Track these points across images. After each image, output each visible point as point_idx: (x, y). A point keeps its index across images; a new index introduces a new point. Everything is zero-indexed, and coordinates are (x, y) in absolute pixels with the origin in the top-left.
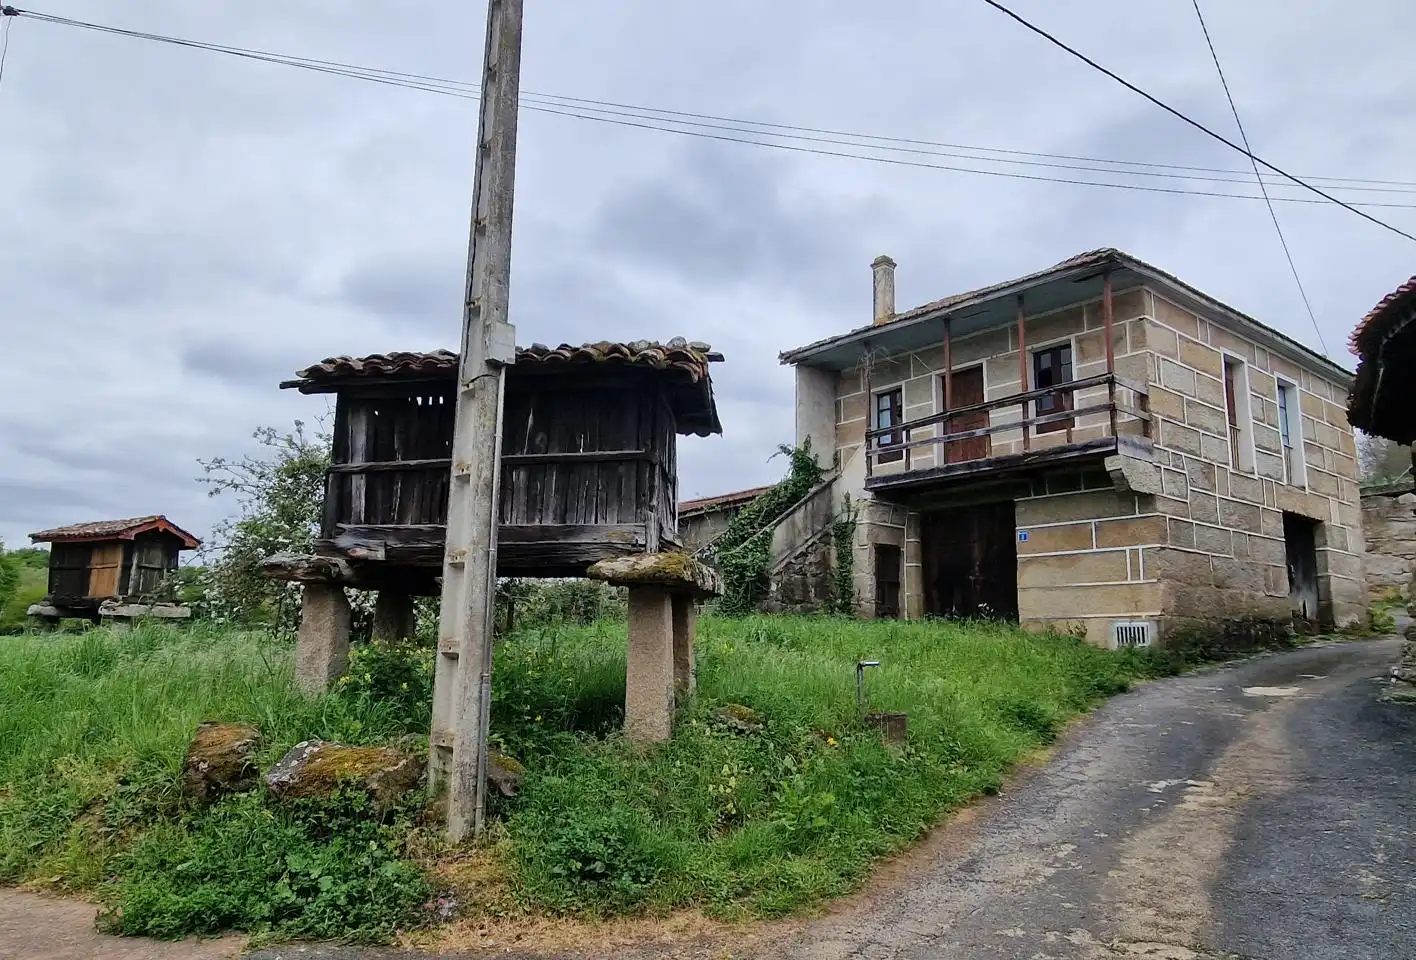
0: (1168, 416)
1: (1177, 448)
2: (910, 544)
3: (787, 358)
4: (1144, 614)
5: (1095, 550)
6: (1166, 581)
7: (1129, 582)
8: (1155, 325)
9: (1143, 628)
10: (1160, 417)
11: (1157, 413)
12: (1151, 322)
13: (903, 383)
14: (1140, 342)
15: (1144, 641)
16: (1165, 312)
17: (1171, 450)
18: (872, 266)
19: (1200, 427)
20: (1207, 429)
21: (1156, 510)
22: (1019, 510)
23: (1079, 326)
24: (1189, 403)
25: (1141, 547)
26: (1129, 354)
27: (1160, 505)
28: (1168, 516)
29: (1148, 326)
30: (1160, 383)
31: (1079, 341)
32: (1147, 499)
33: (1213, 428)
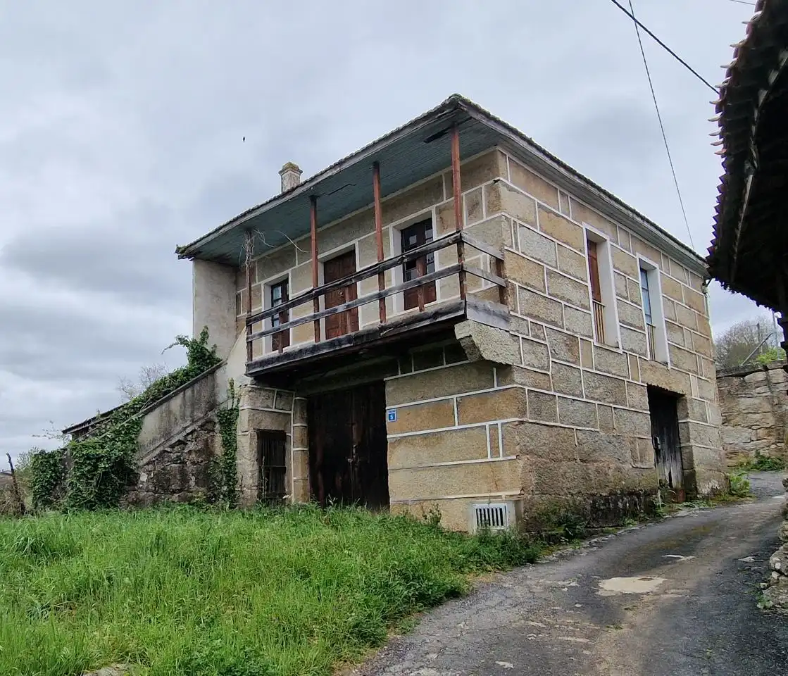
0: (526, 284)
1: (537, 317)
2: (296, 429)
3: (184, 253)
4: (503, 494)
5: (457, 427)
6: (525, 458)
7: (489, 459)
8: (511, 190)
9: (501, 510)
10: (517, 284)
11: (514, 279)
12: (506, 186)
13: (289, 271)
14: (494, 206)
15: (502, 524)
16: (522, 177)
17: (530, 320)
18: (280, 172)
19: (562, 298)
20: (568, 301)
21: (513, 381)
22: (388, 389)
23: (438, 196)
24: (550, 273)
25: (499, 422)
26: (485, 219)
27: (517, 377)
28: (527, 388)
29: (503, 190)
30: (517, 249)
31: (439, 211)
32: (504, 370)
33: (573, 299)
